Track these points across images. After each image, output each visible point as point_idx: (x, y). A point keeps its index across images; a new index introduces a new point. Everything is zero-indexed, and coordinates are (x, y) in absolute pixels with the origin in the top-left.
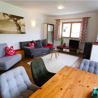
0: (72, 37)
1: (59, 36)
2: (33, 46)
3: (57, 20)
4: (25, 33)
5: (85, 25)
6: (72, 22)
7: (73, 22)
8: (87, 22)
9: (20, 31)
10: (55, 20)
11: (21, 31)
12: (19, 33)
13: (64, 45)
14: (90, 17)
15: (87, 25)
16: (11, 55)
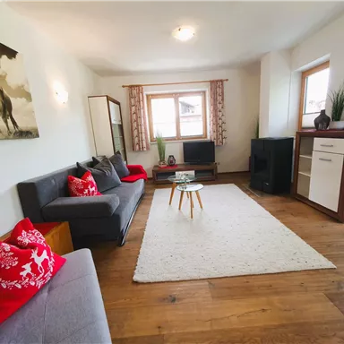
0: (183, 134)
1: (146, 138)
2: (94, 189)
3: (131, 87)
4: (38, 136)
5: (219, 98)
6: (176, 94)
7: (180, 93)
8: (223, 93)
9: (9, 121)
10: (123, 87)
11: (14, 123)
12: (6, 133)
13: (171, 162)
14: (227, 80)
15: (223, 100)
16: (40, 284)
